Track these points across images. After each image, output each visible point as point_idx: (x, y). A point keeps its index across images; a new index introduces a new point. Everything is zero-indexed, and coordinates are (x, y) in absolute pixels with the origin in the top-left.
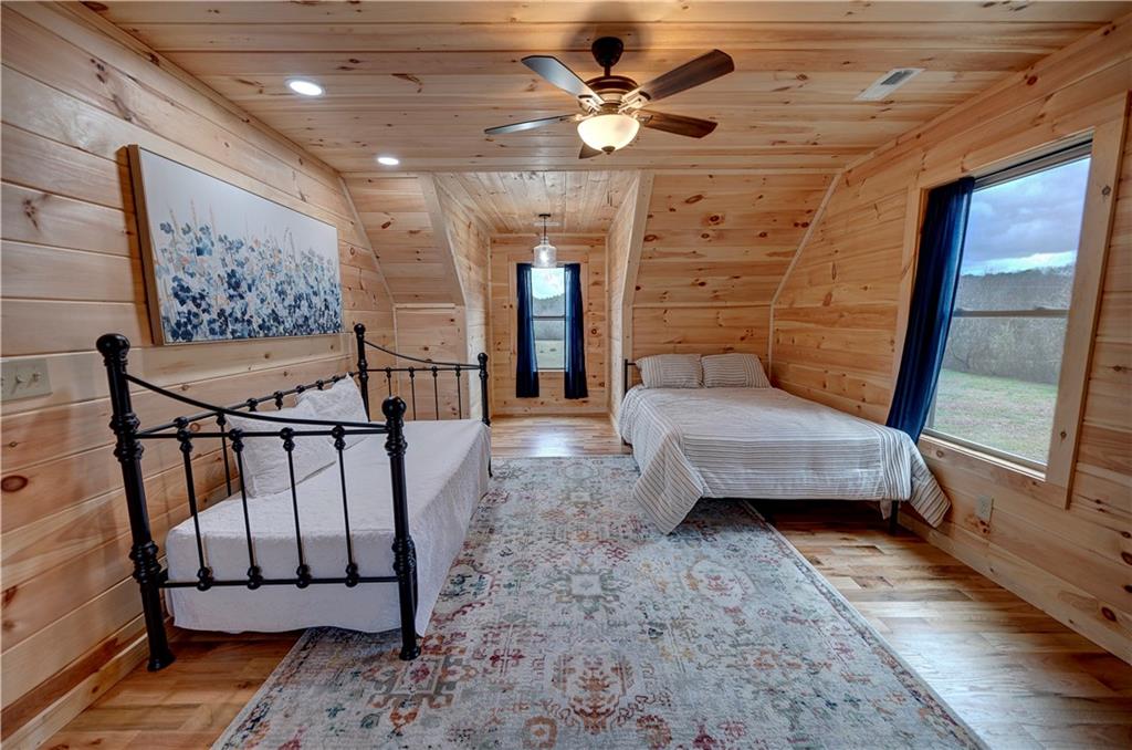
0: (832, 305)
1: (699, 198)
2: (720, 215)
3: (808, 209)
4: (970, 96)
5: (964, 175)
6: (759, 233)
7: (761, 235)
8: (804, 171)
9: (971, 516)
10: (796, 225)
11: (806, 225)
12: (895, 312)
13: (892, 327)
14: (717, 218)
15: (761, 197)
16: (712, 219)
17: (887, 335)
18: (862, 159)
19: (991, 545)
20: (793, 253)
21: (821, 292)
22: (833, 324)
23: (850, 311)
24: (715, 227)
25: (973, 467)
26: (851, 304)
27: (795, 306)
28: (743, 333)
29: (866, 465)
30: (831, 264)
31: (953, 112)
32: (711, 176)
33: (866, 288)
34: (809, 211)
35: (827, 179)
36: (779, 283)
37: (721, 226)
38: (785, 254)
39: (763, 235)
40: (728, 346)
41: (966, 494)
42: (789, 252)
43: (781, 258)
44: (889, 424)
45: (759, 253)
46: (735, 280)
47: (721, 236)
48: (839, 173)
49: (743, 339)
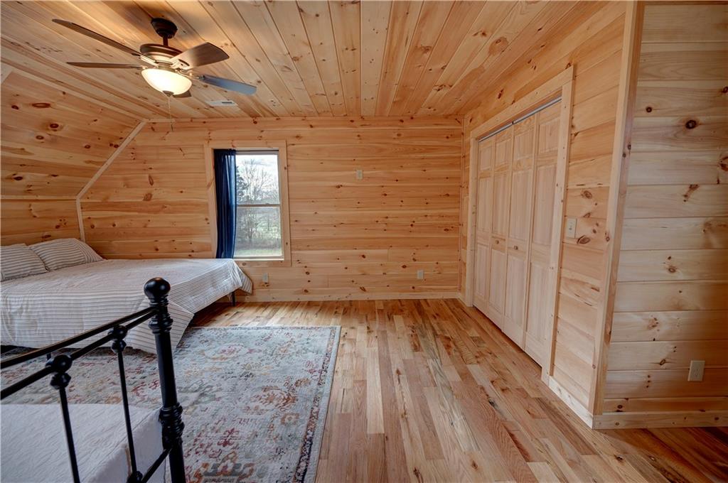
0: (152, 201)
1: (47, 105)
2: (59, 124)
3: (120, 136)
4: (232, 117)
5: (232, 148)
6: (84, 145)
7: (86, 147)
8: (127, 114)
9: (261, 283)
10: (111, 145)
11: (116, 146)
12: (207, 205)
13: (207, 212)
14: (57, 126)
15: (95, 121)
16: (52, 126)
17: (203, 216)
18: (165, 120)
19: (271, 290)
20: (102, 163)
21: (142, 192)
22: (156, 212)
23: (171, 204)
24: (53, 133)
25: (258, 265)
26: (170, 200)
27: (109, 201)
28: (57, 222)
29: (226, 277)
30: (147, 176)
31: (222, 120)
32: (64, 93)
33: (182, 192)
34: (121, 138)
35: (137, 122)
36: (87, 183)
37: (59, 133)
38: (98, 163)
39: (88, 147)
40: (46, 234)
41: (255, 276)
42: (101, 162)
43: (93, 166)
44: (218, 256)
45: (78, 159)
46: (53, 178)
47: (54, 141)
48: (144, 122)
49: (58, 227)
